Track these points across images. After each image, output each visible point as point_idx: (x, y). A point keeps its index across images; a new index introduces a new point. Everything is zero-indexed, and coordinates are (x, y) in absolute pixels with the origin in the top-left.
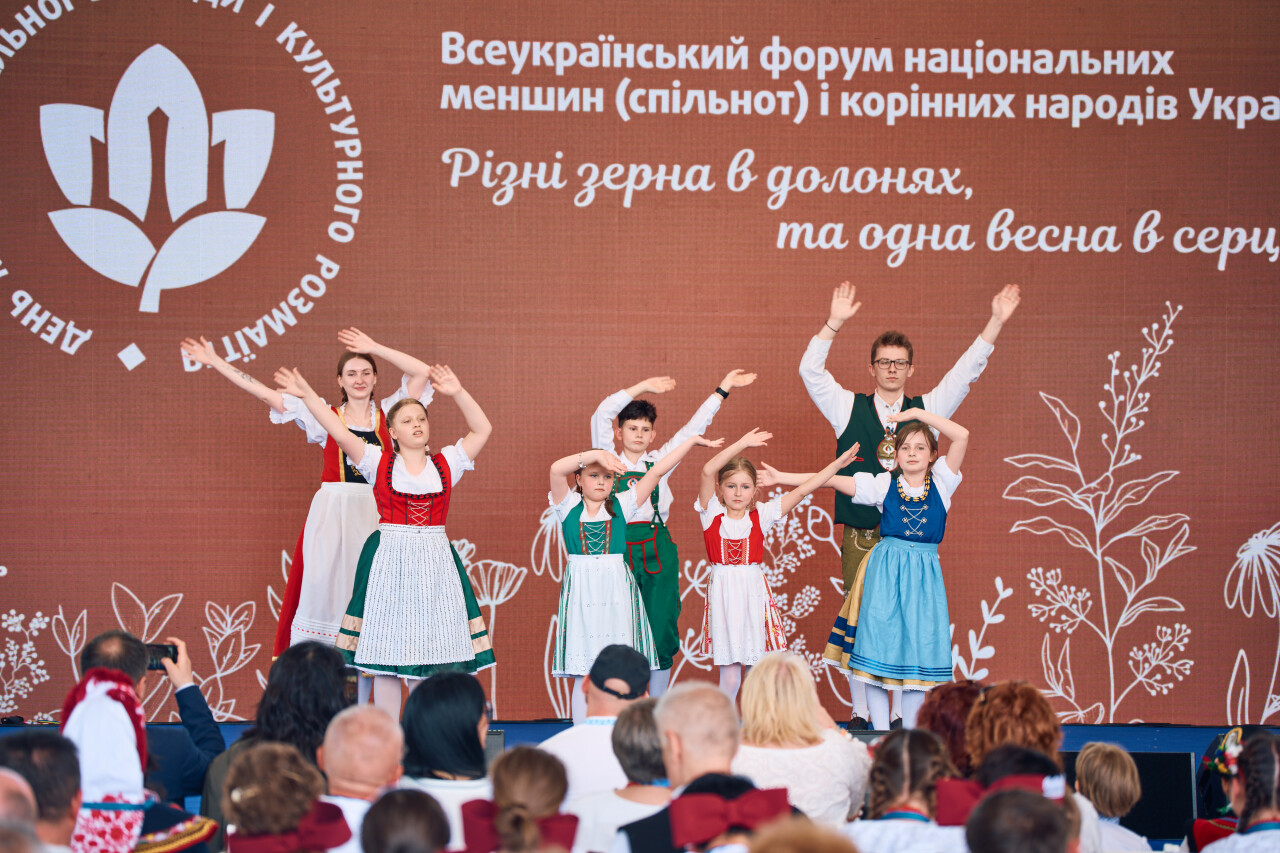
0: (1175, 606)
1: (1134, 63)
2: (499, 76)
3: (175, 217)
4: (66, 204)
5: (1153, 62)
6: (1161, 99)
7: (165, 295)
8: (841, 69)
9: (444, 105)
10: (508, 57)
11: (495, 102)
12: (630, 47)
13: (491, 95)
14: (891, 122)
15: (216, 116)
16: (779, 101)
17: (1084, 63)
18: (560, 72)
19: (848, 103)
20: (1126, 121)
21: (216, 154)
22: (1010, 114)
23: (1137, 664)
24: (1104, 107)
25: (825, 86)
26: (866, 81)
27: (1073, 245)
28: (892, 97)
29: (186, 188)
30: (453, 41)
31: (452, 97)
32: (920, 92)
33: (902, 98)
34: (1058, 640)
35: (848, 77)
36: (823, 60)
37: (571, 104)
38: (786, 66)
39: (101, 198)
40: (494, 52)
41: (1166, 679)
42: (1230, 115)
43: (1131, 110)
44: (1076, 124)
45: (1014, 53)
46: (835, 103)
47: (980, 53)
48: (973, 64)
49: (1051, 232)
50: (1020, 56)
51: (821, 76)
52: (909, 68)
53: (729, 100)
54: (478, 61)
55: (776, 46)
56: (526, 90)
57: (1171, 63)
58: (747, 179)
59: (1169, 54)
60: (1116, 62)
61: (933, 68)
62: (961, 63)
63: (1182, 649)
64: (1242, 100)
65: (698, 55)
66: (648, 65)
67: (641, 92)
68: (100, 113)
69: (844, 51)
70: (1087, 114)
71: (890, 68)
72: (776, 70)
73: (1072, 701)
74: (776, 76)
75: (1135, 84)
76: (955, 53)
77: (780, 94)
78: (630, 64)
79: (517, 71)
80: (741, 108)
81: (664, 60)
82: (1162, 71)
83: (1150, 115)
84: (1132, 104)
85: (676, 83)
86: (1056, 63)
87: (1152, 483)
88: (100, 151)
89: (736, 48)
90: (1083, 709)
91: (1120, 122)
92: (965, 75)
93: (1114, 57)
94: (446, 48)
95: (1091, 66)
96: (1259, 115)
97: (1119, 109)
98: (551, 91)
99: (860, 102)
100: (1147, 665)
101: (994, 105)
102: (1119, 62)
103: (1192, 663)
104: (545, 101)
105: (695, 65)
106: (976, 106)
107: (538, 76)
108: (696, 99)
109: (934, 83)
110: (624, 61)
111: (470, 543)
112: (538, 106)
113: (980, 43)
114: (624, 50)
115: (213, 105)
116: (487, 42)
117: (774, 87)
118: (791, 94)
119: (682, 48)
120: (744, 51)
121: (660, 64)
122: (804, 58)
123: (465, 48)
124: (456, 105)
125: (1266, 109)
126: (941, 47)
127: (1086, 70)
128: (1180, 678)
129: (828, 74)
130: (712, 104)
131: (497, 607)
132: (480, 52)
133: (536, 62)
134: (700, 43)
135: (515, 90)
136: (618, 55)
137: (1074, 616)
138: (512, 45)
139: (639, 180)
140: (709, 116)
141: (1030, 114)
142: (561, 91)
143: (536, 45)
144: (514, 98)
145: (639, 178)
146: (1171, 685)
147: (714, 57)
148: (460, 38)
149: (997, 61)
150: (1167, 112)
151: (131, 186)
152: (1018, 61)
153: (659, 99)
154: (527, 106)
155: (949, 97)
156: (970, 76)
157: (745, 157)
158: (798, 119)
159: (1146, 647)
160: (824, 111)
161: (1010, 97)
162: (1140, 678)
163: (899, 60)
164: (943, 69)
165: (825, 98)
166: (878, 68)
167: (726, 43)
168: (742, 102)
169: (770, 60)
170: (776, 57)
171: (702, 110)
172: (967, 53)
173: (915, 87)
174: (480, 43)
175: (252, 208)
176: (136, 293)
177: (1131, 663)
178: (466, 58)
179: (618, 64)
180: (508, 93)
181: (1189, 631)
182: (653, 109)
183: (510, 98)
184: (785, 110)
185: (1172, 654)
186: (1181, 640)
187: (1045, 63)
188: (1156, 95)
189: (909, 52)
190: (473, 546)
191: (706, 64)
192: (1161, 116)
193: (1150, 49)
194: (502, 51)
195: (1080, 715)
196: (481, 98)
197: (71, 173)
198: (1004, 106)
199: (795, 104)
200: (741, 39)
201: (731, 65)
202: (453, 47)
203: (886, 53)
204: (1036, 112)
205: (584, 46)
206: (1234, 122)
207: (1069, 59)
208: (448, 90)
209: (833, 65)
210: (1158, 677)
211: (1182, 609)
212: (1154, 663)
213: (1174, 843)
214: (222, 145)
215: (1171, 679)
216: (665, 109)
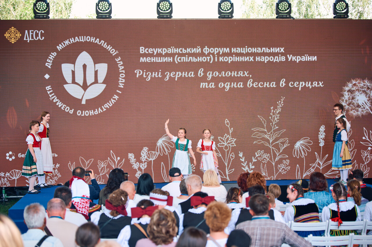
0: (286, 156)
1: (277, 50)
2: (152, 55)
3: (88, 85)
4: (67, 83)
5: (280, 50)
6: (282, 57)
7: (87, 100)
8: (219, 52)
9: (141, 61)
10: (153, 51)
11: (151, 60)
12: (177, 49)
13: (150, 59)
14: (229, 62)
15: (96, 65)
16: (207, 59)
17: (267, 50)
18: (164, 54)
19: (221, 59)
20: (275, 61)
21: (96, 72)
22: (253, 60)
23: (279, 168)
24: (271, 59)
25: (216, 56)
26: (224, 54)
27: (266, 86)
28: (229, 57)
29: (90, 79)
30: (142, 49)
31: (142, 60)
32: (235, 57)
33: (232, 58)
34: (264, 164)
35: (221, 54)
36: (216, 50)
37: (166, 60)
38: (208, 52)
39: (74, 82)
40: (150, 51)
41: (285, 171)
42: (295, 60)
43: (276, 59)
44: (266, 62)
45: (253, 48)
46: (218, 59)
47: (246, 49)
48: (245, 51)
49: (261, 83)
50: (254, 49)
51: (215, 54)
52: (233, 52)
53: (197, 59)
54: (148, 53)
55: (206, 48)
56: (157, 58)
57: (284, 50)
58: (202, 74)
59: (283, 48)
60: (273, 50)
61: (237, 52)
62: (243, 51)
63: (288, 164)
64: (298, 57)
65: (191, 50)
66: (181, 52)
67: (180, 58)
68: (73, 65)
69: (220, 49)
70: (268, 60)
71: (229, 52)
72: (206, 53)
73: (267, 176)
74: (206, 54)
75: (277, 54)
76: (242, 49)
77: (207, 57)
78: (177, 52)
79: (155, 54)
80: (200, 60)
81: (184, 51)
82: (282, 52)
83: (280, 60)
84: (276, 58)
85: (187, 56)
86: (261, 50)
87: (281, 132)
88: (73, 73)
89: (198, 49)
90: (269, 177)
91: (274, 62)
92: (244, 53)
93: (273, 49)
94: (141, 50)
95: (268, 51)
96: (301, 60)
97: (274, 59)
98: (162, 58)
99: (223, 59)
100: (281, 168)
101: (250, 59)
102: (274, 50)
103: (290, 167)
104: (161, 60)
105: (190, 52)
106: (246, 59)
107: (159, 55)
108: (191, 59)
109: (238, 55)
110: (176, 52)
111: (147, 147)
112: (159, 61)
113: (246, 47)
114: (176, 49)
115: (95, 63)
116: (149, 49)
117: (206, 56)
118: (210, 57)
119: (188, 49)
120: (200, 49)
121: (183, 52)
122: (212, 50)
123: (145, 50)
124: (143, 61)
125: (302, 59)
126: (239, 47)
127: (267, 52)
128: (288, 170)
129: (217, 53)
130: (194, 60)
131: (153, 160)
132: (148, 51)
133: (159, 52)
134: (191, 48)
135: (155, 58)
136: (175, 50)
137: (267, 159)
138: (154, 49)
139: (178, 75)
140: (193, 62)
141: (257, 60)
142: (164, 58)
143: (159, 49)
144: (154, 60)
145: (179, 74)
146: (286, 172)
147: (194, 50)
148: (144, 48)
149: (250, 50)
150: (283, 60)
151: (79, 79)
152: (254, 50)
153: (183, 59)
154: (157, 61)
155: (241, 57)
156: (245, 53)
157: (202, 70)
158: (211, 62)
159: (281, 165)
160: (216, 60)
161: (253, 57)
162: (280, 171)
163: (231, 50)
164: (239, 52)
165: (216, 58)
166: (226, 52)
167: (196, 48)
168: (200, 59)
169: (205, 51)
170: (206, 50)
171: (192, 61)
172: (244, 49)
173: (234, 55)
174: (147, 49)
175: (103, 83)
176: (81, 100)
177: (278, 168)
178: (145, 52)
179: (175, 52)
180: (153, 58)
181: (289, 161)
182: (182, 61)
183: (153, 60)
184: (208, 60)
185: (286, 166)
186: (288, 163)
187: (259, 50)
188: (281, 56)
189: (233, 49)
190: (148, 148)
191: (193, 52)
192: (282, 60)
193: (280, 47)
194: (152, 50)
195: (269, 178)
196: (148, 60)
197: (68, 77)
198: (252, 59)
199: (210, 59)
200: (199, 47)
201: (197, 52)
202: (142, 50)
203: (228, 49)
204: (258, 60)
205: (168, 49)
206: (296, 61)
207: (264, 49)
208: (141, 58)
209: (218, 52)
210: (284, 170)
211: (288, 157)
212: (283, 168)
213: (288, 203)
214: (97, 70)
215: (286, 170)
216: (185, 61)
